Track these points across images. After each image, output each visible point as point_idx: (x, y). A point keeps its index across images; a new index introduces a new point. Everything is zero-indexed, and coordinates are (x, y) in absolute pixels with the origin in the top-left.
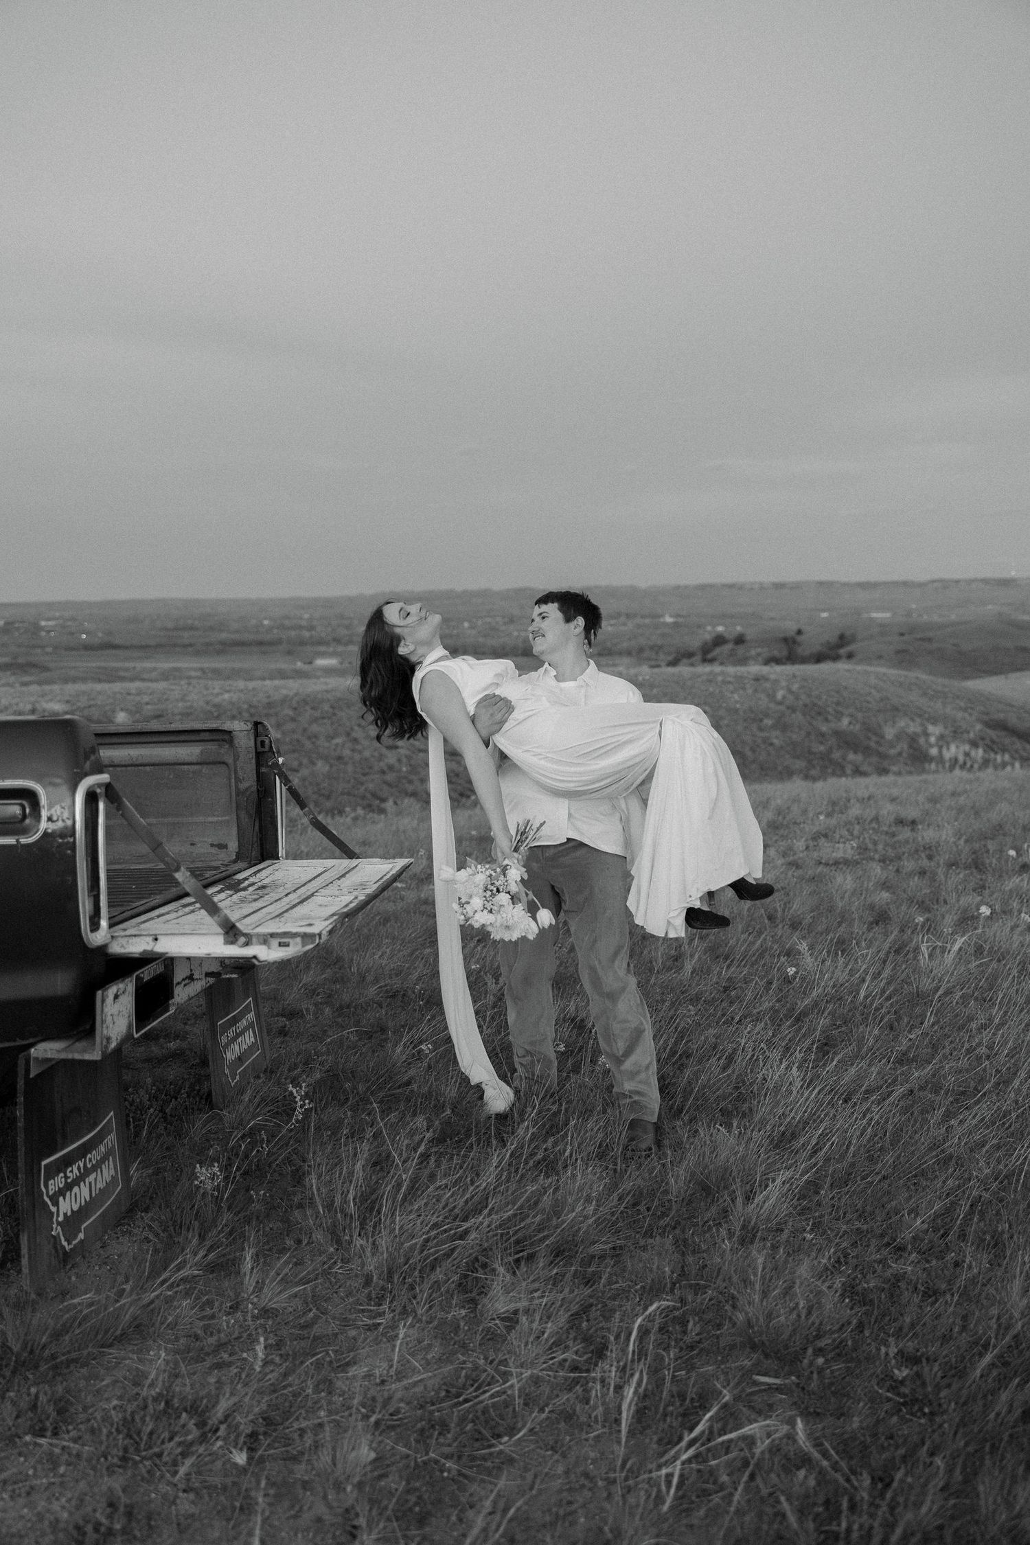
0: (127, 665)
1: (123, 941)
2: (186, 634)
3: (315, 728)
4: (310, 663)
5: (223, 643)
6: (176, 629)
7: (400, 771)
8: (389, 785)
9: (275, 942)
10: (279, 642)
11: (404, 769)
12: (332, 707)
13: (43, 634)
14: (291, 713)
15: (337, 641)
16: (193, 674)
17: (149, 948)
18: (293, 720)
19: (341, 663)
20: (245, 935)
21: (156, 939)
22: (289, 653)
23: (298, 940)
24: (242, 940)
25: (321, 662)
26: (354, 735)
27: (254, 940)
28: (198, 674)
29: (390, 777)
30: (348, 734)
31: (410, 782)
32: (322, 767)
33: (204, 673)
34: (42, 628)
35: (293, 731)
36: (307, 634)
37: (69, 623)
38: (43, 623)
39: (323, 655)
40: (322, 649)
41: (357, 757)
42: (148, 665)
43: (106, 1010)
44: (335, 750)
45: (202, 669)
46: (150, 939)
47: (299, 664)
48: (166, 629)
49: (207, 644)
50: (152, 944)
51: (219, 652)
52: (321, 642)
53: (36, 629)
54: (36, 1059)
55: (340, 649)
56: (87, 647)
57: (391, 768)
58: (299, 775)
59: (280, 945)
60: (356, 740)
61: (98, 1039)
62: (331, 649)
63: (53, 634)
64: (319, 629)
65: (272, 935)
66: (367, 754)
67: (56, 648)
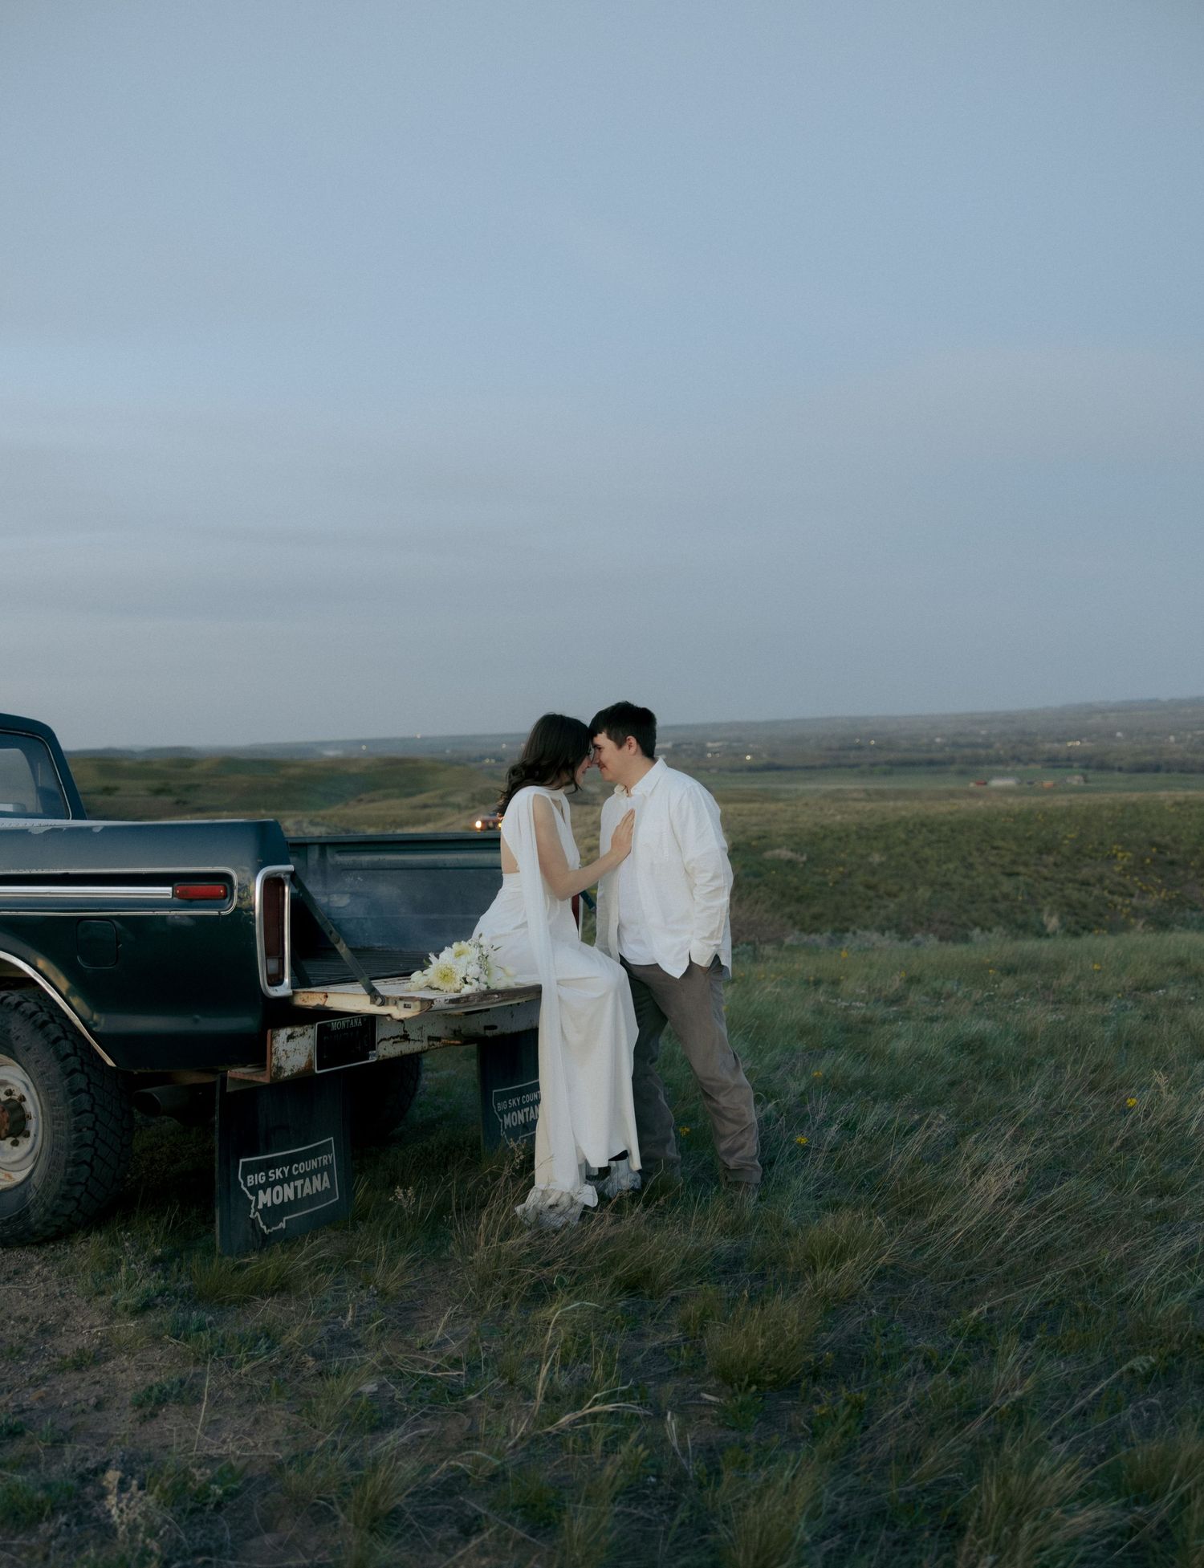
0: (787, 786)
1: (304, 996)
2: (853, 754)
3: (928, 852)
4: (985, 784)
5: (889, 763)
6: (841, 749)
7: (1015, 900)
8: (999, 914)
9: (401, 1004)
10: (952, 761)
11: (1020, 898)
12: (953, 831)
13: (709, 755)
14: (903, 836)
15: (1017, 759)
16: (855, 795)
17: (321, 1003)
18: (906, 843)
19: (1020, 784)
20: (382, 997)
21: (327, 997)
22: (962, 773)
23: (418, 1003)
24: (379, 1000)
25: (996, 783)
26: (970, 860)
27: (390, 1001)
28: (862, 795)
29: (1002, 906)
30: (964, 859)
31: (1024, 912)
32: (924, 893)
33: (869, 795)
34: (708, 750)
35: (902, 855)
36: (982, 752)
37: (735, 744)
38: (709, 745)
39: (1002, 775)
40: (1000, 768)
41: (967, 883)
42: (812, 786)
43: (275, 1045)
44: (945, 876)
45: (865, 791)
46: (322, 996)
47: (972, 785)
48: (830, 749)
49: (873, 765)
50: (324, 1000)
51: (887, 773)
52: (999, 761)
53: (705, 750)
54: (233, 1079)
55: (1020, 768)
56: (751, 769)
57: (1006, 897)
58: (897, 900)
59: (405, 1006)
60: (971, 866)
61: (268, 1067)
62: (1009, 769)
63: (718, 755)
64: (998, 745)
65: (401, 999)
66: (980, 880)
67: (720, 770)
